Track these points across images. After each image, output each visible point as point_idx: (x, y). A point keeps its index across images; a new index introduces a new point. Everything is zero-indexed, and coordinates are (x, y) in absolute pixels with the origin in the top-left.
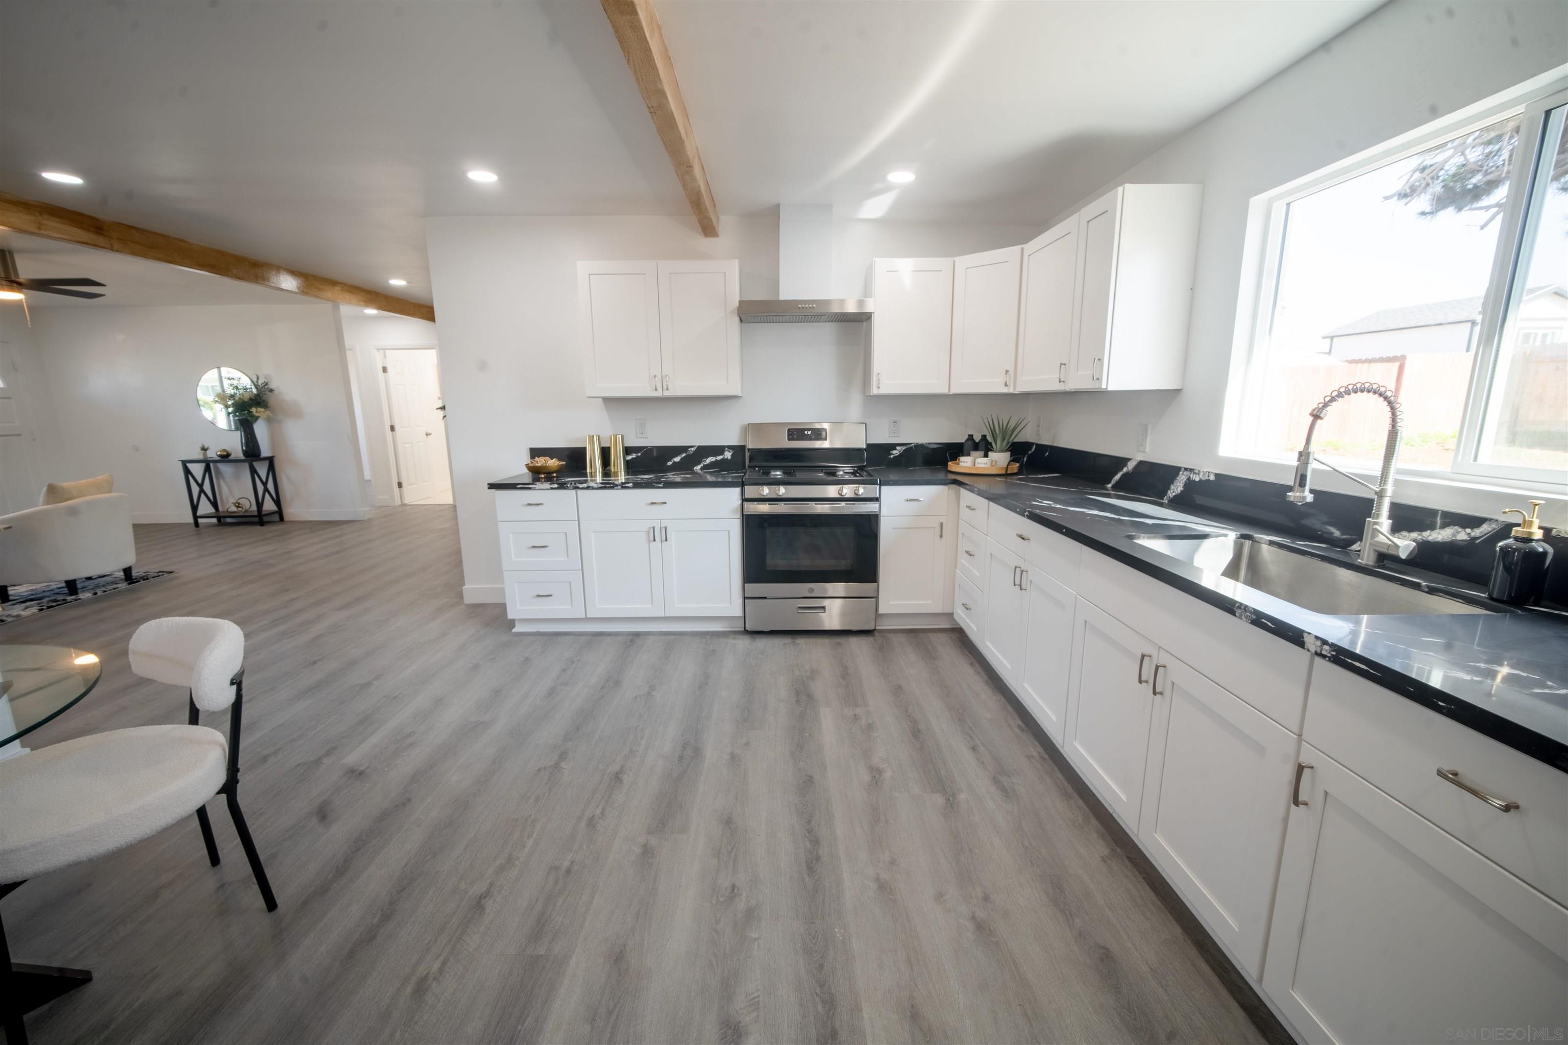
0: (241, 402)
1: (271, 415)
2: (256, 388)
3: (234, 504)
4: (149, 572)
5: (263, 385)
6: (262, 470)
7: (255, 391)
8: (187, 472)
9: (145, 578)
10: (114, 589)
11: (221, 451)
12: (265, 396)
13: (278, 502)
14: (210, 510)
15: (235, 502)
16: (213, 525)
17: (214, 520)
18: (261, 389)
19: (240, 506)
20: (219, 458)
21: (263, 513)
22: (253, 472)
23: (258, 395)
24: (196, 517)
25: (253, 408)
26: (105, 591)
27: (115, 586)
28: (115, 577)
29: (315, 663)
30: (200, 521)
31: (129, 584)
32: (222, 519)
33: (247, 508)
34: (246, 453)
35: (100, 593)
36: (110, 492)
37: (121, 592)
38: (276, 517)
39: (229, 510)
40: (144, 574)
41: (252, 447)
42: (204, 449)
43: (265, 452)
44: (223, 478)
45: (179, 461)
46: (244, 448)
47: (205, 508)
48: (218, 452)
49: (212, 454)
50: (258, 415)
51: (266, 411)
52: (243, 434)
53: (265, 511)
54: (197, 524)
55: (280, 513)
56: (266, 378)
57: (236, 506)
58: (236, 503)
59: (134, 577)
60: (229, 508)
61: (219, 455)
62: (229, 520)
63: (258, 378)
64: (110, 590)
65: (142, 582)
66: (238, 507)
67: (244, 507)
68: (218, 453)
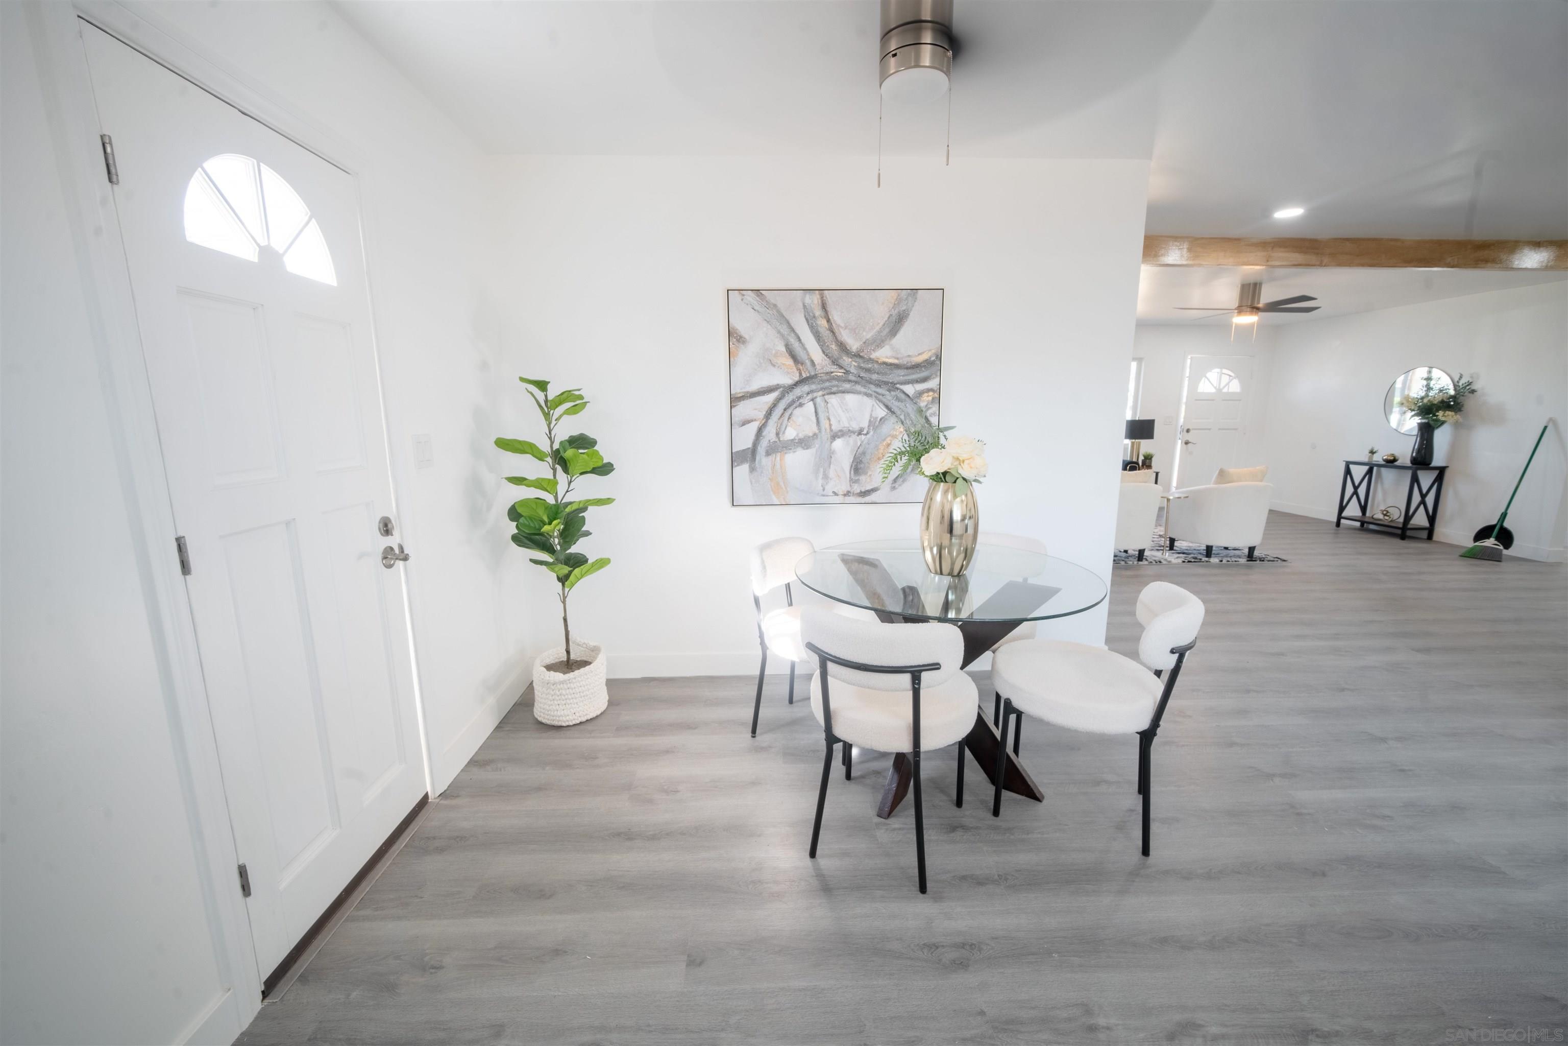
0: (1429, 404)
1: (1461, 420)
2: (1455, 390)
3: (1382, 511)
4: (1268, 555)
5: (1464, 385)
6: (1426, 479)
7: (1452, 392)
8: (1348, 472)
9: (1262, 560)
10: (1236, 561)
11: (1388, 456)
12: (1461, 398)
13: (1432, 519)
14: (1358, 513)
15: (1383, 509)
16: (1355, 529)
17: (1358, 524)
18: (1460, 390)
19: (1388, 514)
20: (1384, 463)
21: (1409, 526)
22: (1415, 480)
23: (1454, 398)
24: (1340, 517)
25: (1440, 412)
26: (1228, 561)
27: (1236, 559)
28: (1243, 553)
29: (1343, 690)
30: (1343, 521)
31: (1248, 561)
32: (1365, 524)
33: (1394, 519)
34: (1414, 461)
35: (1224, 561)
36: (1261, 481)
37: (1237, 565)
38: (1424, 534)
39: (1375, 517)
40: (1264, 556)
41: (1423, 454)
42: (1372, 452)
43: (1438, 460)
44: (1382, 483)
45: (1344, 461)
46: (1414, 454)
47: (1353, 510)
48: (1385, 456)
49: (1378, 458)
50: (1443, 419)
51: (1456, 415)
52: (1418, 439)
53: (1412, 524)
54: (1338, 524)
55: (1430, 532)
56: (1472, 377)
57: (1383, 514)
58: (1385, 511)
59: (1254, 556)
60: (1375, 514)
61: (1385, 459)
62: (1372, 527)
63: (1461, 377)
64: (1232, 561)
65: (1258, 562)
66: (1385, 515)
67: (1391, 516)
68: (1384, 458)
